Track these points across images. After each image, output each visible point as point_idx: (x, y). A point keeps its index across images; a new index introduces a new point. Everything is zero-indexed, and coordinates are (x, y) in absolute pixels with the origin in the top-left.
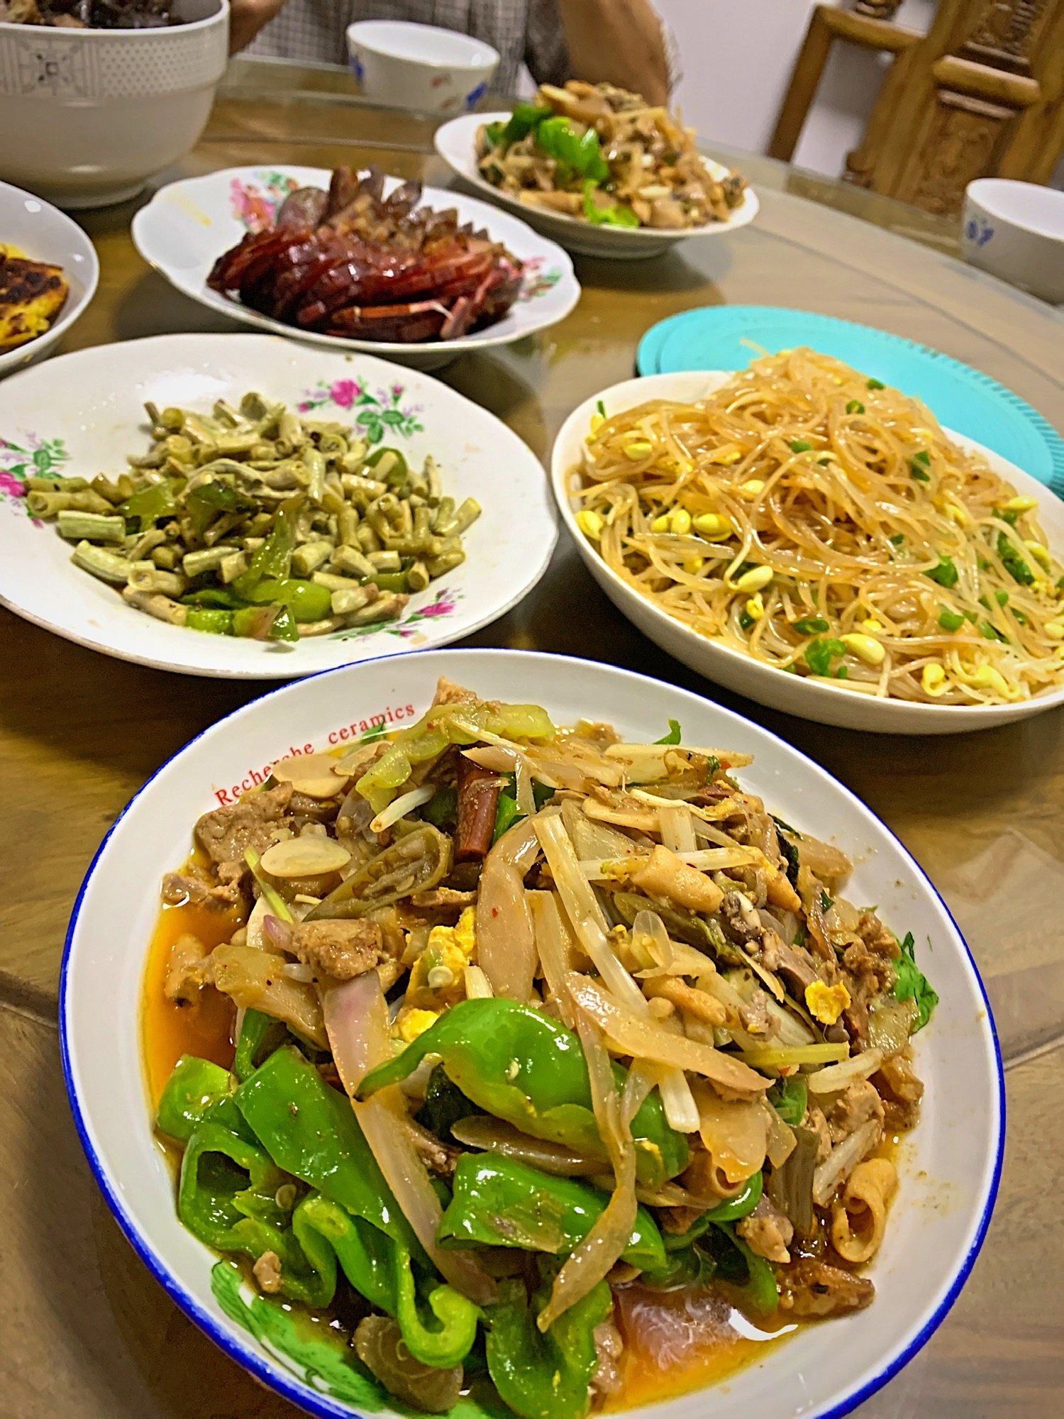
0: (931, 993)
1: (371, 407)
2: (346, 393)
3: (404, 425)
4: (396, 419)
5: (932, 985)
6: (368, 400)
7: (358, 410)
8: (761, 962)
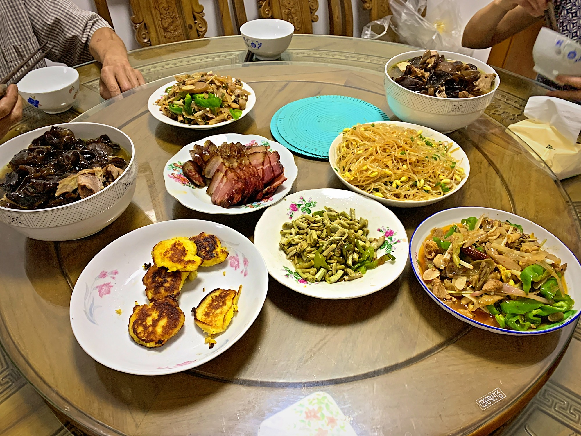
0: (519, 226)
1: (301, 206)
2: (294, 208)
3: (312, 204)
4: (309, 204)
5: (518, 224)
6: (299, 205)
7: (300, 209)
8: (527, 238)
